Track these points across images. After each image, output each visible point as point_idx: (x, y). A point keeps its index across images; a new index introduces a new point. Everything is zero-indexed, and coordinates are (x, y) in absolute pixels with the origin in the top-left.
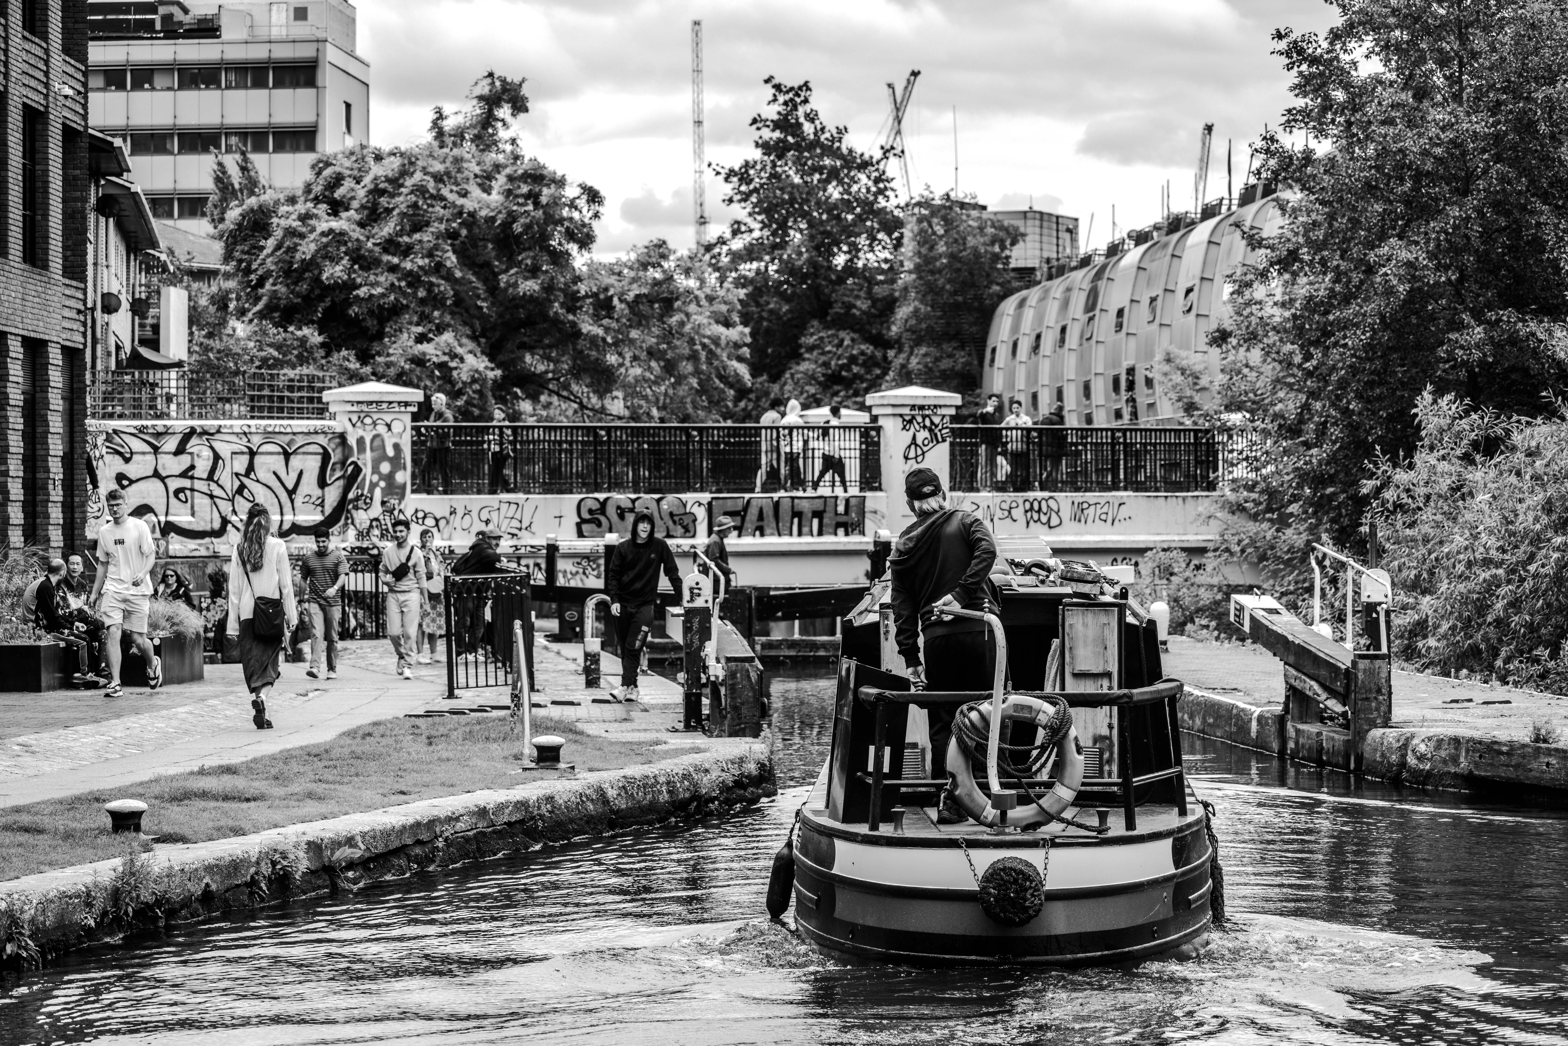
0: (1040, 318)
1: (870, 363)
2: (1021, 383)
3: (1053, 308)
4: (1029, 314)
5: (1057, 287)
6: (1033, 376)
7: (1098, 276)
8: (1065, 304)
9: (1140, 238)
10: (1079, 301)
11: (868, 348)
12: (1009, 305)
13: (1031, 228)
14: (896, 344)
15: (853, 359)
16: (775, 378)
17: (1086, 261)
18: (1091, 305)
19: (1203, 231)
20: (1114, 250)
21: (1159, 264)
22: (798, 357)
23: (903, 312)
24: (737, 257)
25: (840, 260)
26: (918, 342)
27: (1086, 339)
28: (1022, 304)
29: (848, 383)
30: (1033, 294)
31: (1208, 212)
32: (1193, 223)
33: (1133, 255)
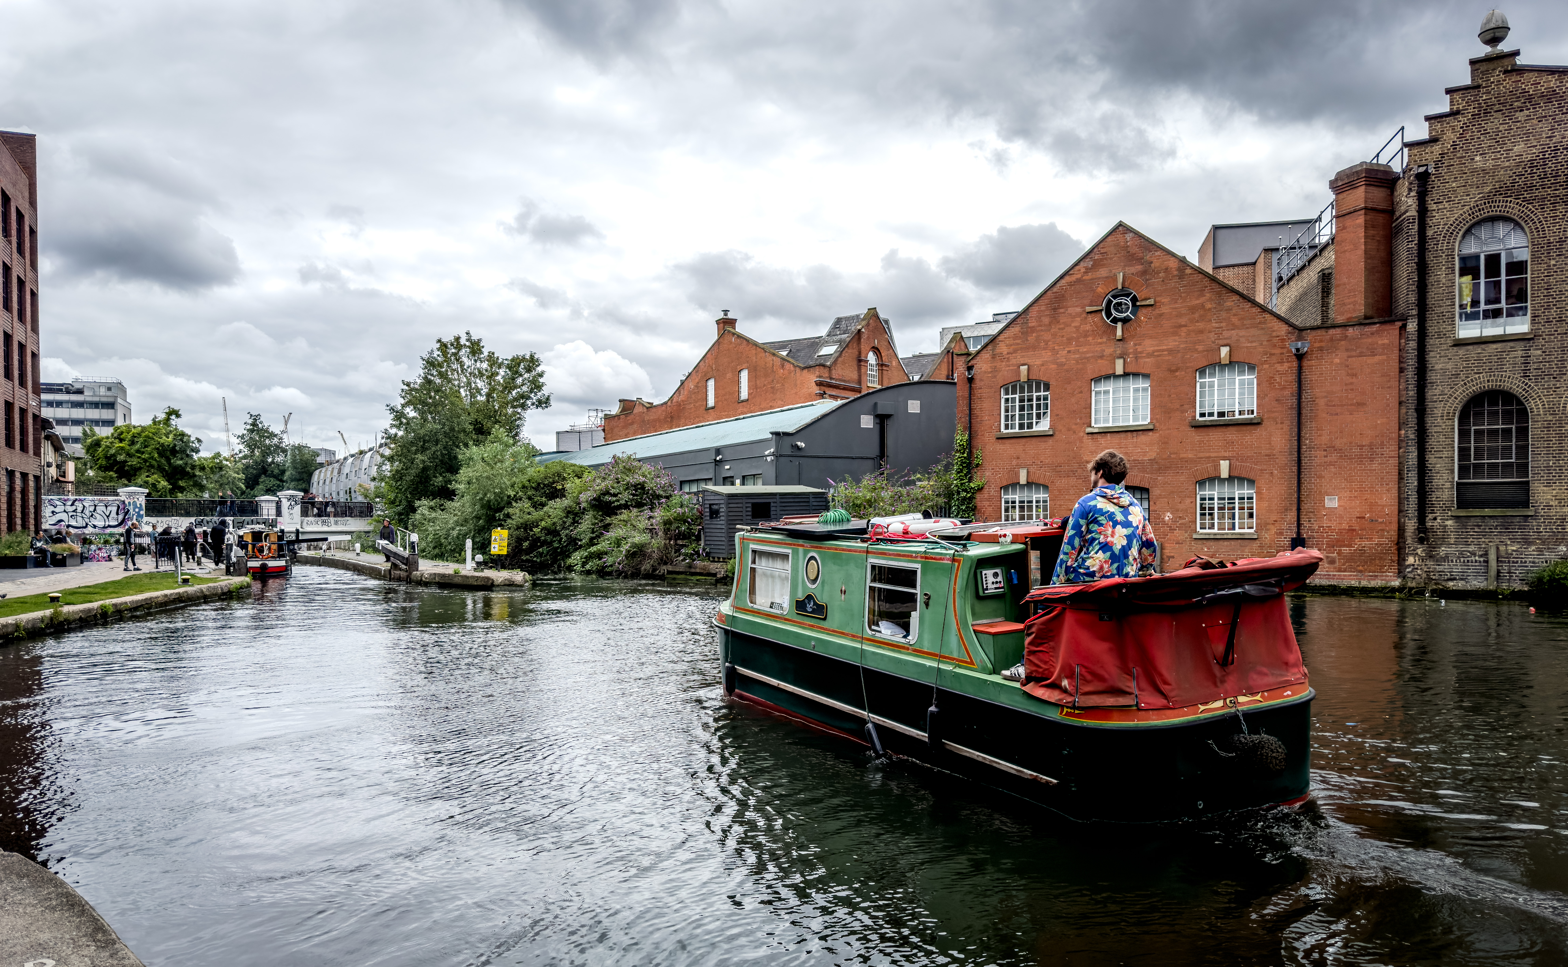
0: (325, 475)
1: (279, 486)
2: (320, 491)
3: (329, 473)
4: (322, 474)
5: (330, 468)
6: (323, 490)
7: (341, 465)
8: (332, 472)
9: (352, 456)
10: (336, 471)
11: (278, 482)
12: (317, 472)
13: (323, 453)
14: (286, 482)
15: (274, 485)
16: (252, 490)
17: (338, 461)
18: (339, 472)
19: (369, 454)
20: (345, 459)
21: (358, 462)
22: (258, 484)
23: (287, 474)
24: (241, 458)
25: (270, 460)
26: (292, 481)
27: (338, 481)
28: (320, 472)
29: (272, 491)
30: (324, 470)
31: (370, 450)
32: (366, 452)
33: (350, 460)
